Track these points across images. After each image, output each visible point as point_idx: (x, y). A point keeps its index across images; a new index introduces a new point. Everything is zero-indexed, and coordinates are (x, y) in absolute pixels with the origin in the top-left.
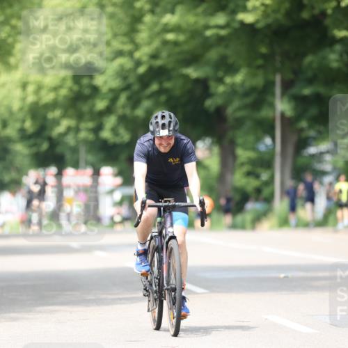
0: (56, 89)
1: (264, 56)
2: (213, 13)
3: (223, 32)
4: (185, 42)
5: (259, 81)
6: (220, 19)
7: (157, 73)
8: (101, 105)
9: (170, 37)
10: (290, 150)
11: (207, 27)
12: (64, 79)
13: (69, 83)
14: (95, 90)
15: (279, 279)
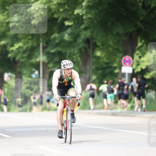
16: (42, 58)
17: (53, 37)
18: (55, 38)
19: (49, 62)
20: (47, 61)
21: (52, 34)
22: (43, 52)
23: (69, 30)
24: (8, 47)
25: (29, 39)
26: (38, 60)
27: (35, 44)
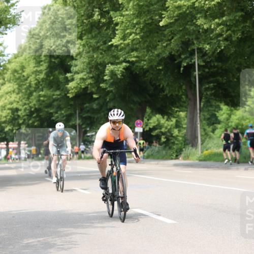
0: (6, 117)
1: (71, 105)
2: (55, 91)
3: (59, 97)
4: (47, 100)
5: (69, 112)
6: (58, 93)
7: (38, 110)
8: (21, 122)
9: (42, 98)
10: (82, 134)
11: (54, 95)
12: (9, 113)
13: (10, 114)
14: (19, 116)
15: (78, 176)
16: (78, 122)
17: (85, 106)
18: (87, 107)
19: (83, 124)
20: (81, 123)
21: (85, 104)
22: (79, 117)
23: (96, 102)
24: (54, 114)
25: (69, 109)
26: (74, 123)
27: (73, 112)
